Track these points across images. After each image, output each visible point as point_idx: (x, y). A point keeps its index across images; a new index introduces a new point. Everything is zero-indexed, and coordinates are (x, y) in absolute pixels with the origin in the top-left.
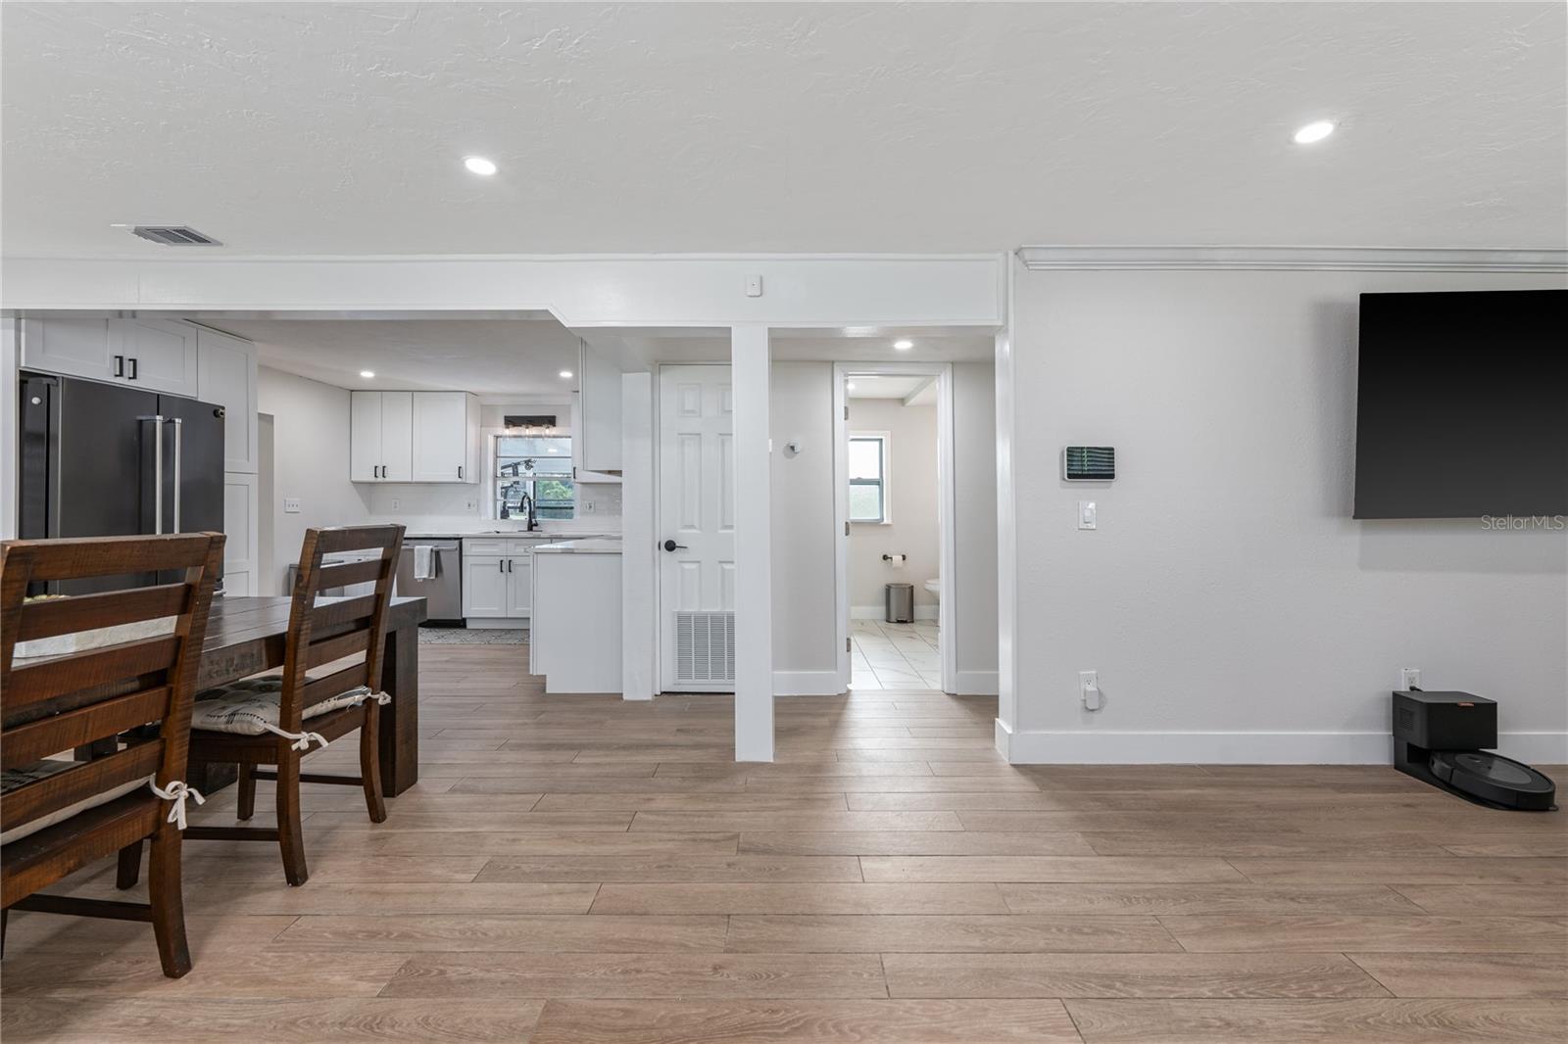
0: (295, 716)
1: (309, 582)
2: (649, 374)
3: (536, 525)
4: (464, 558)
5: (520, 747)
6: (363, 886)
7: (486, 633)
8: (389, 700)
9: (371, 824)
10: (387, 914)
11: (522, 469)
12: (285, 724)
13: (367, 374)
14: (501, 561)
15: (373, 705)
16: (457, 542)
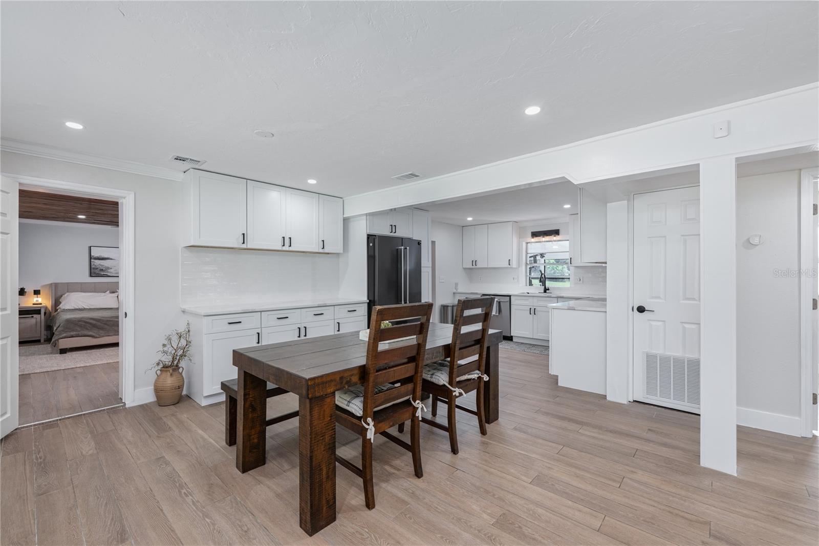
0: (454, 380)
1: (459, 322)
2: (626, 202)
3: (548, 289)
4: (512, 306)
5: (547, 414)
6: (481, 465)
7: (522, 345)
8: (488, 379)
9: (480, 435)
10: (492, 484)
11: (538, 258)
12: (451, 383)
13: (470, 219)
14: (530, 309)
15: (482, 380)
16: (508, 298)
